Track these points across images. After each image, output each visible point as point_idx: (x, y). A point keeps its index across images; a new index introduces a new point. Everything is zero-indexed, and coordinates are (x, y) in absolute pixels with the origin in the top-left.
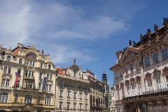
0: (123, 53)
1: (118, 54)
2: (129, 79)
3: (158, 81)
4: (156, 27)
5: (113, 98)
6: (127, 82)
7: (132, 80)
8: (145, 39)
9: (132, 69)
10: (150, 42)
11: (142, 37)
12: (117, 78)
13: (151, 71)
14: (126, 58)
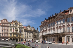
0: (43, 22)
1: (42, 22)
2: (44, 30)
3: (52, 31)
4: (53, 15)
5: (40, 35)
6: (44, 31)
7: (45, 30)
8: (49, 19)
9: (45, 27)
10: (51, 19)
11: (49, 18)
12: (41, 30)
13: (50, 28)
14: (44, 24)
